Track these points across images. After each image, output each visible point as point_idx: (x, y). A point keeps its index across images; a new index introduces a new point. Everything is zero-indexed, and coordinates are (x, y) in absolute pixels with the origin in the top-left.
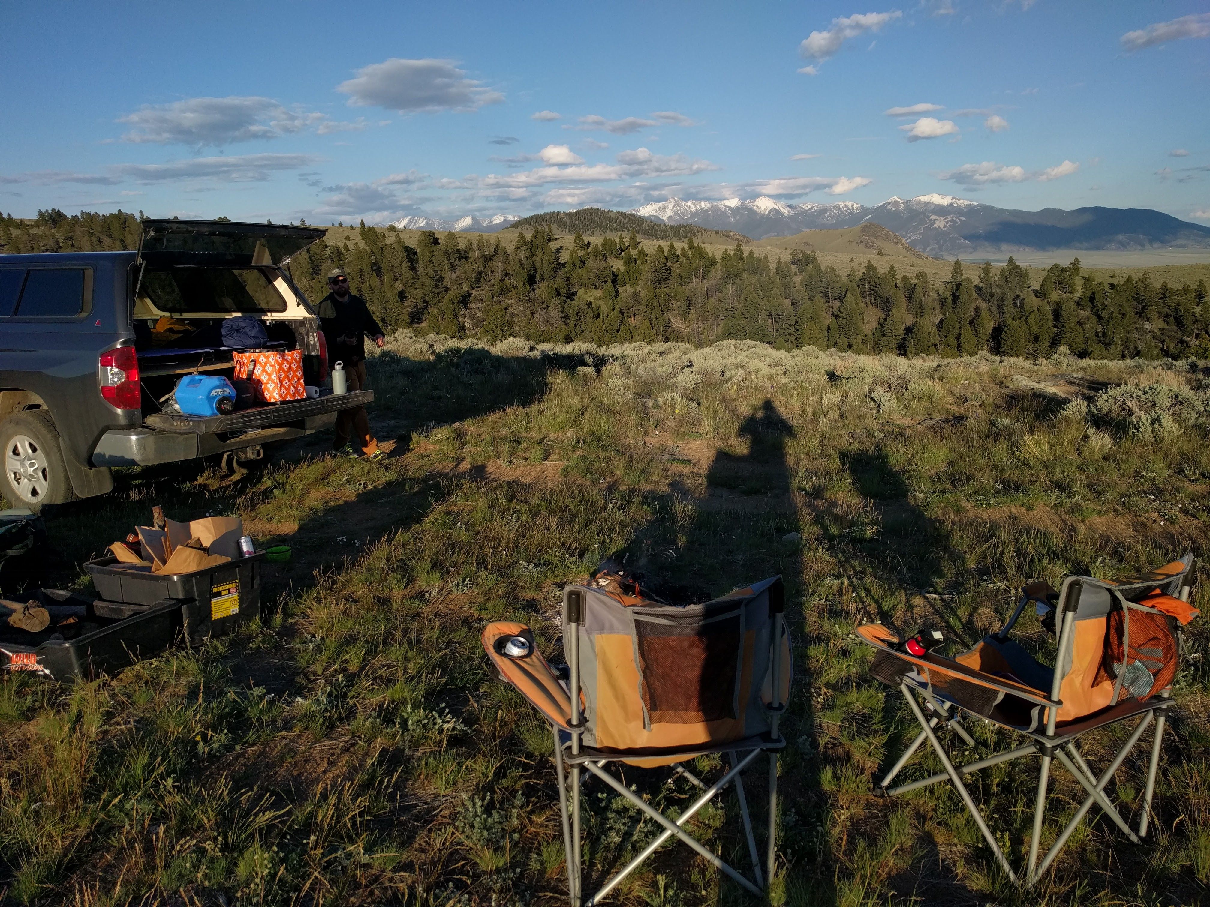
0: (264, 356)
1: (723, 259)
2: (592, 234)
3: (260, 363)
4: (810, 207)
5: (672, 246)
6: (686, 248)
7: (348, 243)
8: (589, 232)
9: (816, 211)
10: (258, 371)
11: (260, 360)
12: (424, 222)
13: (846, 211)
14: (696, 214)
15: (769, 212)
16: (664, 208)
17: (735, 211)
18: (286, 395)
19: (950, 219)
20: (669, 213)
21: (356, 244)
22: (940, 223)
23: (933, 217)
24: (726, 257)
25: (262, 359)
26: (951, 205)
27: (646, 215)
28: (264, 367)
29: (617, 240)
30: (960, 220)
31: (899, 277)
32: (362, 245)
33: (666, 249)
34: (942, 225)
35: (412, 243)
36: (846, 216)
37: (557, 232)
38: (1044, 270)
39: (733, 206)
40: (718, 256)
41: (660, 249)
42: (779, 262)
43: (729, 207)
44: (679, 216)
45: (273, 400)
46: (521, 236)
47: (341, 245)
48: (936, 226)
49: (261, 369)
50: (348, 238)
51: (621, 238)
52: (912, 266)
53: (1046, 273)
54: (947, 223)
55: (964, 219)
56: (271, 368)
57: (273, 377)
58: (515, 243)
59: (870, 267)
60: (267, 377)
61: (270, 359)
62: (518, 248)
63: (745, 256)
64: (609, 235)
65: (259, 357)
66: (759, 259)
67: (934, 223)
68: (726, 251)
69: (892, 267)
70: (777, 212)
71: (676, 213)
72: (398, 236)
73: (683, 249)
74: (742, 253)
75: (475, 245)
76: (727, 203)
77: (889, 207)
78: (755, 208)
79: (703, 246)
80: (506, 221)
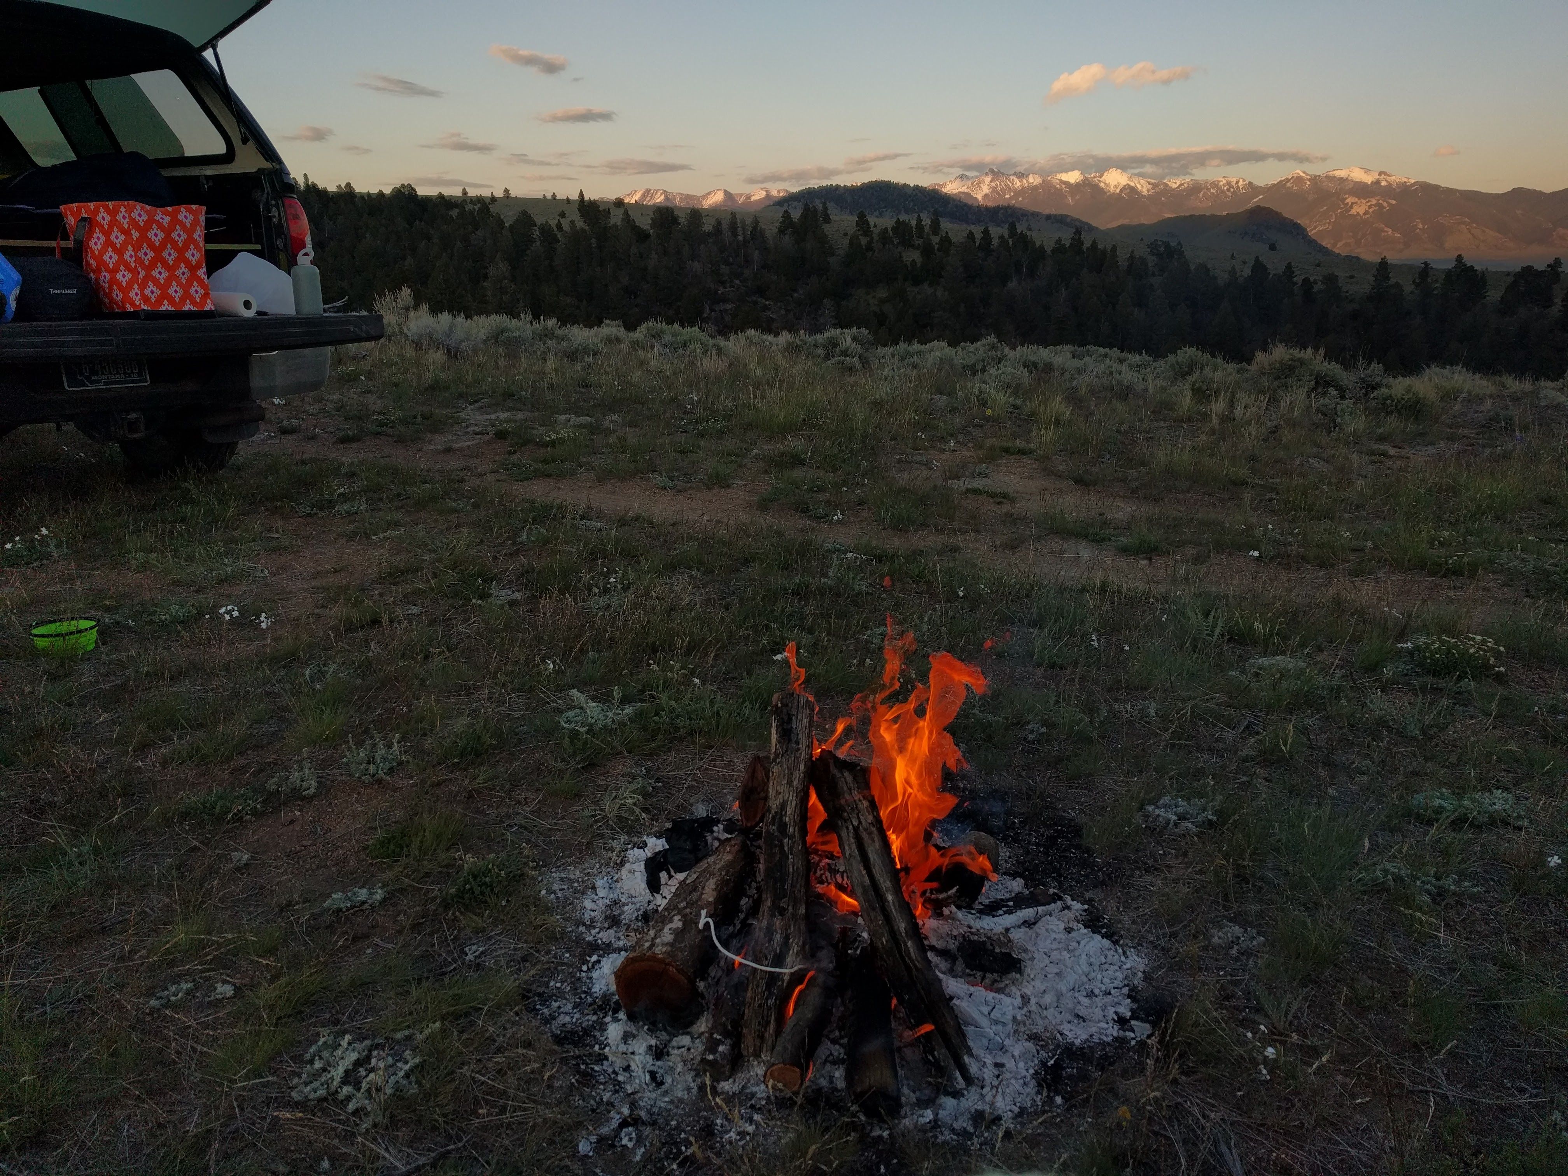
0: (107, 210)
1: (1054, 251)
2: (881, 215)
3: (101, 226)
4: (1178, 183)
5: (986, 232)
6: (1006, 236)
7: (562, 220)
8: (877, 213)
9: (1185, 189)
10: (97, 242)
11: (99, 218)
12: (662, 197)
13: (1228, 190)
14: (1022, 192)
15: (1121, 191)
16: (979, 183)
17: (1075, 188)
18: (159, 301)
19: (1374, 202)
20: (985, 189)
21: (572, 222)
22: (1360, 208)
23: (1350, 200)
24: (1060, 248)
25: (103, 217)
26: (1378, 182)
27: (955, 192)
28: (107, 234)
29: (914, 223)
30: (1389, 204)
31: (1298, 279)
32: (580, 224)
33: (978, 236)
34: (1361, 211)
35: (644, 223)
36: (1226, 197)
37: (834, 213)
38: (1508, 275)
39: (1072, 181)
40: (1049, 247)
41: (971, 235)
42: (1132, 257)
43: (1066, 183)
44: (998, 194)
45: (129, 308)
46: (787, 215)
47: (553, 223)
48: (1353, 211)
49: (103, 239)
50: (563, 215)
51: (919, 220)
52: (1318, 265)
53: (1510, 279)
54: (1370, 207)
55: (1394, 202)
56: (122, 237)
57: (126, 256)
58: (778, 225)
59: (1259, 267)
60: (115, 258)
61: (119, 217)
62: (781, 231)
63: (1084, 247)
64: (903, 217)
65: (96, 212)
66: (1104, 252)
67: (1351, 207)
68: (1060, 240)
69: (1289, 266)
70: (1132, 190)
71: (994, 189)
72: (626, 213)
73: (1002, 237)
74: (1082, 243)
75: (725, 225)
76: (1065, 177)
77: (1289, 185)
78: (1102, 185)
79: (1028, 233)
80: (768, 196)
